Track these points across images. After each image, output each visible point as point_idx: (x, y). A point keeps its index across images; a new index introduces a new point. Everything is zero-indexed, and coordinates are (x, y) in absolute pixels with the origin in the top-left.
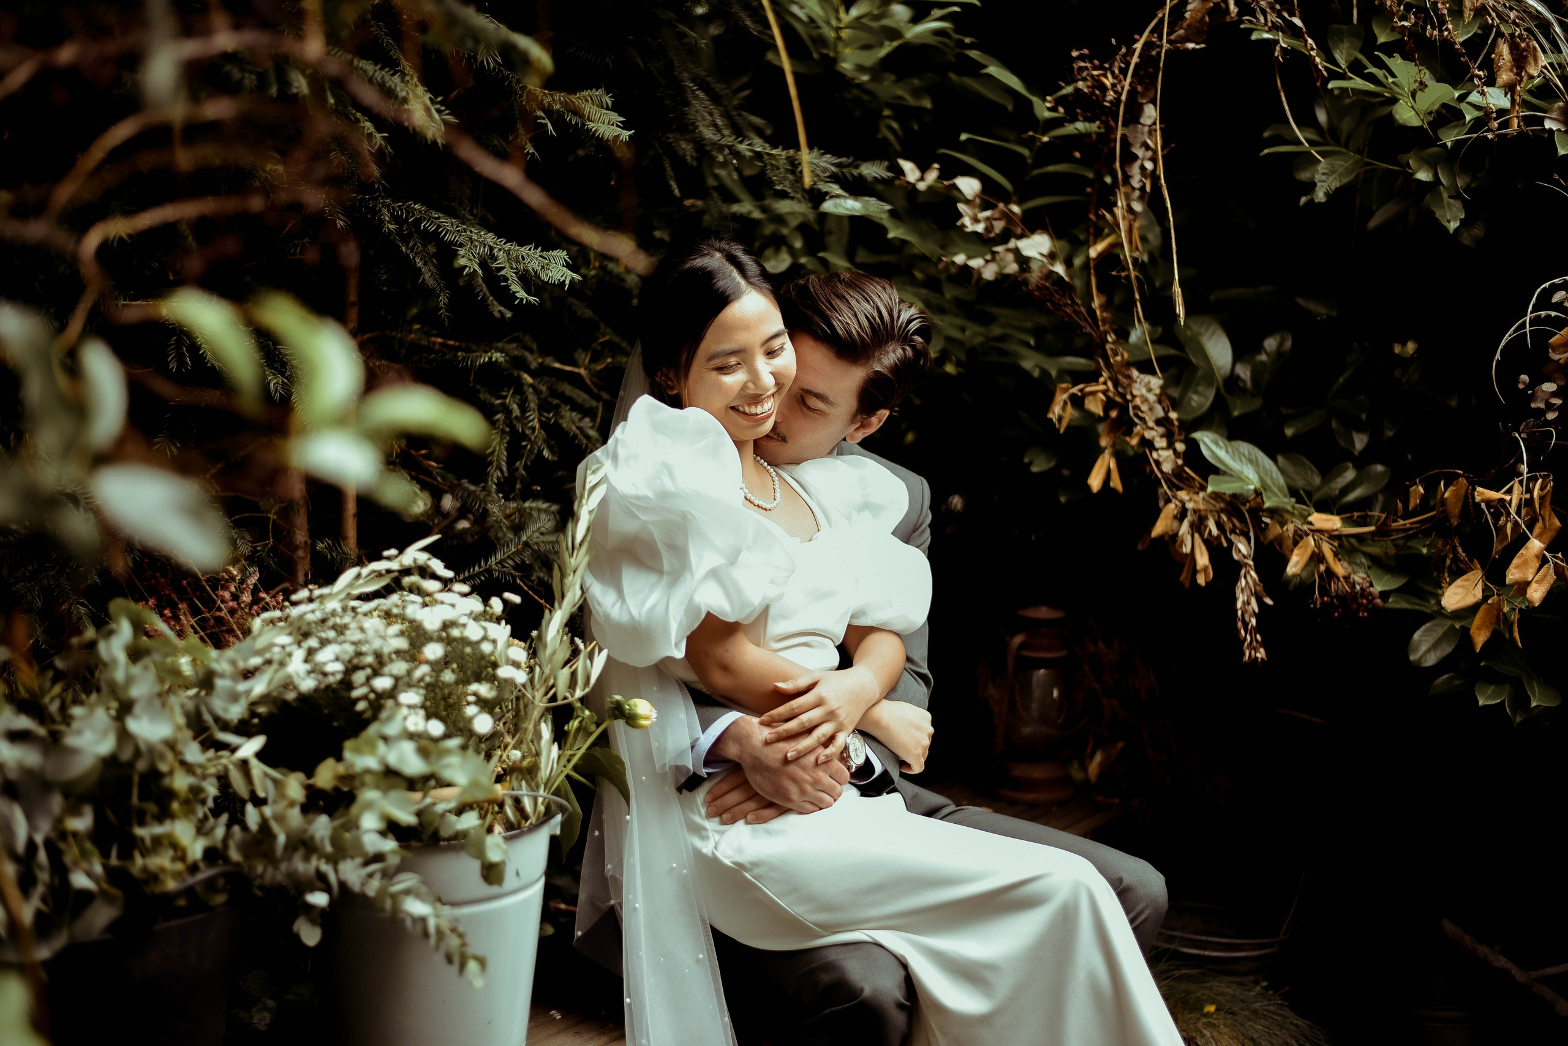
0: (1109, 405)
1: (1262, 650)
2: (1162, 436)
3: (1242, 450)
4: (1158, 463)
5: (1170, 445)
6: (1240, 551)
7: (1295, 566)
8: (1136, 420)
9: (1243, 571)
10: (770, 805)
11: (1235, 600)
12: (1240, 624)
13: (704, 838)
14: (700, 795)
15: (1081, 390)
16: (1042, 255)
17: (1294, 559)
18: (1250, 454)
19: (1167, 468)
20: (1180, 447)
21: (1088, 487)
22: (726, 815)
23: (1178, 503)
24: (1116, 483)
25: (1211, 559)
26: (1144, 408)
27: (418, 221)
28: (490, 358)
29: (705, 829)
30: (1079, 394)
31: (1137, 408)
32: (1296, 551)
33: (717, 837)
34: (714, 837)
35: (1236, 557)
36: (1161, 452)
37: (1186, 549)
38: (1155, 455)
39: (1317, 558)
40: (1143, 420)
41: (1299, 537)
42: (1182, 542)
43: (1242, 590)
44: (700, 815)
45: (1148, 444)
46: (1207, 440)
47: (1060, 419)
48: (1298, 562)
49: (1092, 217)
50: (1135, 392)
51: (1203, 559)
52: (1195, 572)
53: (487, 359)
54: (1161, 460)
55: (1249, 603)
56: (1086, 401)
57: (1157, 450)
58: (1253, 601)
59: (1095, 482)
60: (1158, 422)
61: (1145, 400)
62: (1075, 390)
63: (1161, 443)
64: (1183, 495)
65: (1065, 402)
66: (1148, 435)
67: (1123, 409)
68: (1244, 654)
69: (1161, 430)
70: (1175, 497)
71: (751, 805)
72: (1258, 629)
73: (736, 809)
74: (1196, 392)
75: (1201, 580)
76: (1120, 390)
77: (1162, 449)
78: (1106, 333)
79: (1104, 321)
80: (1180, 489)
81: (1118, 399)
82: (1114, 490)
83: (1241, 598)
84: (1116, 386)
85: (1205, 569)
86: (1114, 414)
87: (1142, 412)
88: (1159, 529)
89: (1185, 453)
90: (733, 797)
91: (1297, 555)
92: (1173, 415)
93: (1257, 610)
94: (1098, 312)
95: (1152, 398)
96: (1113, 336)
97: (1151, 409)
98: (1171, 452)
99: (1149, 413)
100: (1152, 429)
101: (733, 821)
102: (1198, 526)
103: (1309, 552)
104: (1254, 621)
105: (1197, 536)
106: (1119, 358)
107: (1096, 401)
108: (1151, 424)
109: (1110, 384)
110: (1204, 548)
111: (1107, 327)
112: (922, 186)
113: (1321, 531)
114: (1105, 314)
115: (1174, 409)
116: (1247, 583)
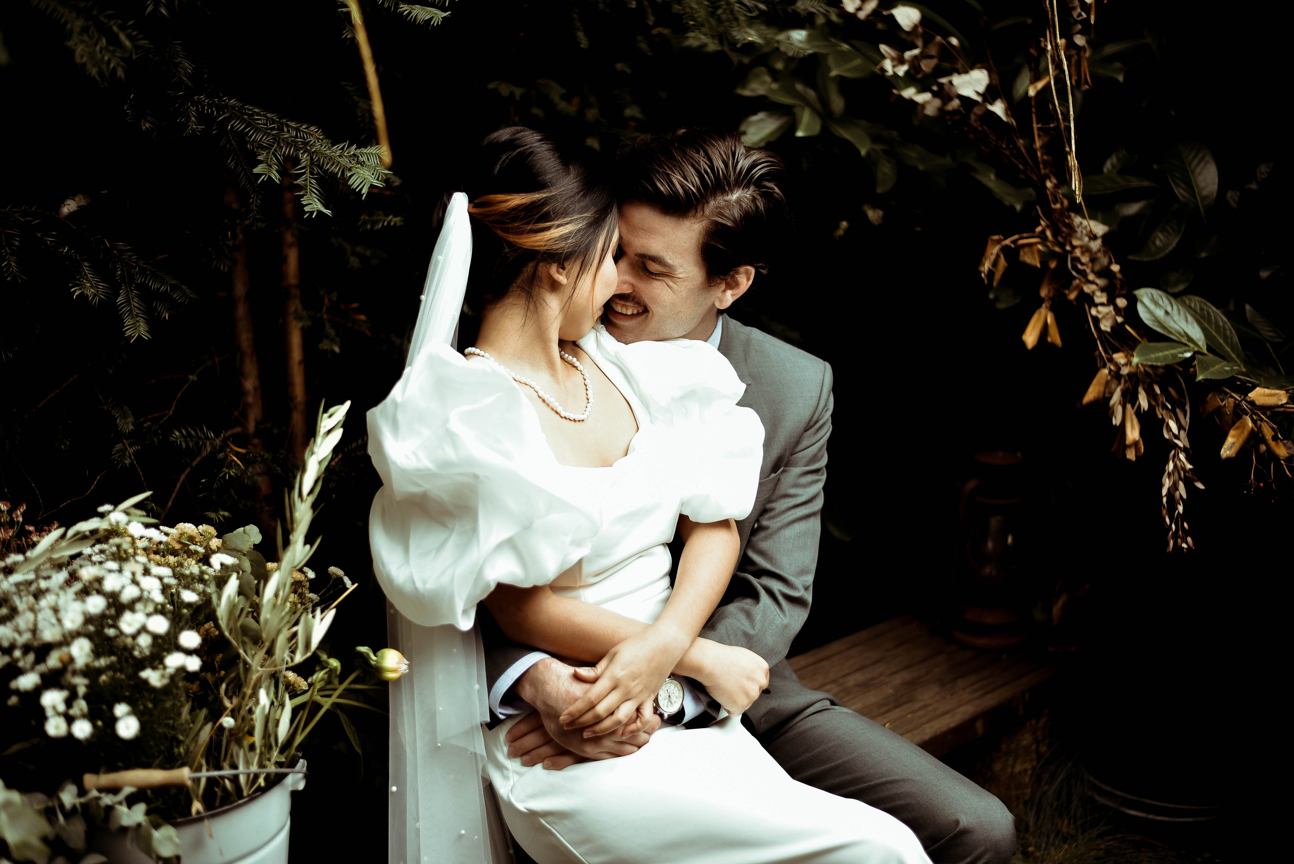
0: (1045, 257)
1: (1189, 539)
2: (1103, 290)
3: (1193, 305)
4: (1096, 320)
5: (1111, 301)
6: (1171, 430)
7: (1230, 448)
8: (1074, 273)
9: (1173, 452)
10: (564, 752)
11: (1161, 485)
12: (1164, 512)
13: (506, 778)
14: (502, 734)
15: (1014, 242)
16: (978, 93)
17: (1230, 440)
18: (1202, 309)
19: (1106, 326)
20: (1121, 302)
21: (1023, 344)
22: (528, 757)
23: (1112, 368)
24: (1055, 337)
25: (1142, 434)
26: (1084, 259)
27: (227, 121)
28: (389, 223)
29: (507, 769)
30: (1013, 246)
31: (1076, 260)
32: (1232, 432)
33: (516, 777)
34: (514, 778)
35: (1166, 436)
36: (1100, 308)
37: (1117, 421)
38: (1094, 312)
39: (1255, 437)
40: (1083, 274)
41: (1238, 413)
42: (1113, 413)
43: (1169, 474)
44: (503, 754)
45: (1089, 300)
46: (1146, 301)
47: (991, 273)
48: (1233, 444)
49: (1033, 51)
50: (1075, 242)
51: (1133, 433)
52: (1125, 447)
53: (386, 224)
54: (1100, 316)
55: (1177, 489)
56: (1022, 253)
57: (1096, 305)
58: (1181, 486)
59: (1030, 338)
60: (1099, 274)
61: (1086, 250)
62: (1007, 242)
63: (1101, 298)
64: (1120, 358)
65: (998, 256)
66: (1088, 289)
67: (1062, 258)
68: (1168, 545)
69: (1101, 282)
70: (1111, 360)
71: (546, 750)
72: (1184, 517)
73: (534, 752)
74: (1163, 230)
75: (1131, 455)
76: (1060, 239)
77: (1102, 304)
78: (1047, 177)
79: (1044, 162)
80: (1117, 351)
81: (1057, 249)
82: (1053, 345)
83: (1167, 483)
84: (1055, 235)
85: (1136, 444)
86: (1053, 265)
87: (1082, 264)
88: (1092, 393)
89: (1125, 309)
90: (531, 740)
91: (1233, 436)
92: (1115, 268)
93: (1185, 496)
94: (1039, 154)
95: (1096, 245)
96: (1054, 181)
97: (1093, 260)
98: (1111, 308)
99: (1090, 265)
100: (1092, 282)
101: (531, 764)
102: (1130, 397)
103: (1246, 433)
104: (1181, 508)
105: (1129, 406)
106: (1058, 206)
107: (1032, 253)
108: (1091, 277)
109: (1048, 233)
110: (1135, 421)
111: (1047, 171)
112: (862, 15)
113: (1264, 408)
114: (1045, 157)
115: (1117, 263)
116: (1175, 466)
